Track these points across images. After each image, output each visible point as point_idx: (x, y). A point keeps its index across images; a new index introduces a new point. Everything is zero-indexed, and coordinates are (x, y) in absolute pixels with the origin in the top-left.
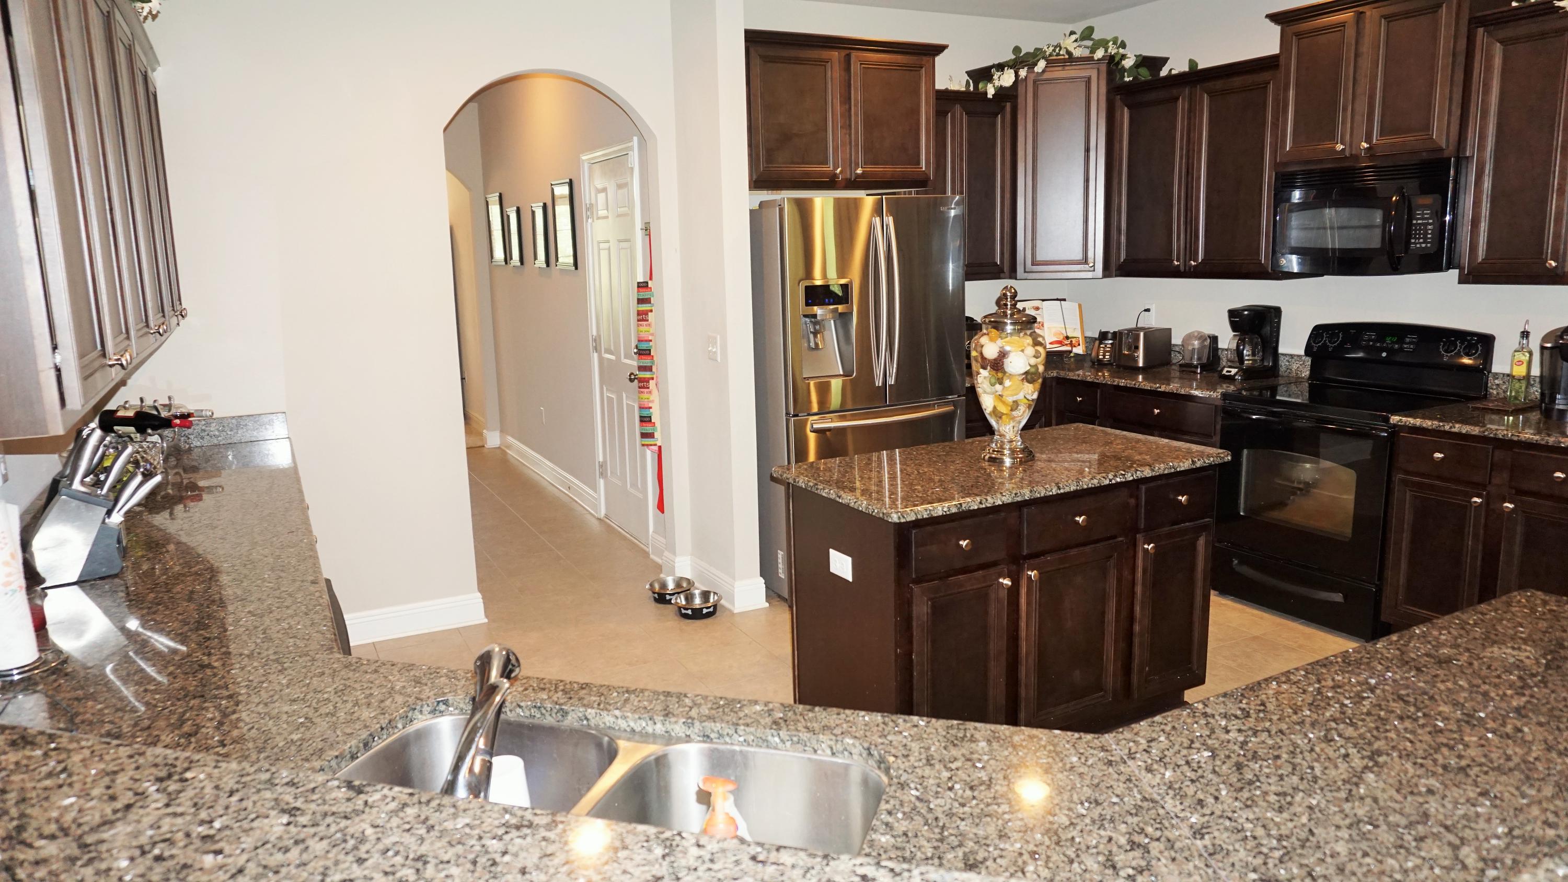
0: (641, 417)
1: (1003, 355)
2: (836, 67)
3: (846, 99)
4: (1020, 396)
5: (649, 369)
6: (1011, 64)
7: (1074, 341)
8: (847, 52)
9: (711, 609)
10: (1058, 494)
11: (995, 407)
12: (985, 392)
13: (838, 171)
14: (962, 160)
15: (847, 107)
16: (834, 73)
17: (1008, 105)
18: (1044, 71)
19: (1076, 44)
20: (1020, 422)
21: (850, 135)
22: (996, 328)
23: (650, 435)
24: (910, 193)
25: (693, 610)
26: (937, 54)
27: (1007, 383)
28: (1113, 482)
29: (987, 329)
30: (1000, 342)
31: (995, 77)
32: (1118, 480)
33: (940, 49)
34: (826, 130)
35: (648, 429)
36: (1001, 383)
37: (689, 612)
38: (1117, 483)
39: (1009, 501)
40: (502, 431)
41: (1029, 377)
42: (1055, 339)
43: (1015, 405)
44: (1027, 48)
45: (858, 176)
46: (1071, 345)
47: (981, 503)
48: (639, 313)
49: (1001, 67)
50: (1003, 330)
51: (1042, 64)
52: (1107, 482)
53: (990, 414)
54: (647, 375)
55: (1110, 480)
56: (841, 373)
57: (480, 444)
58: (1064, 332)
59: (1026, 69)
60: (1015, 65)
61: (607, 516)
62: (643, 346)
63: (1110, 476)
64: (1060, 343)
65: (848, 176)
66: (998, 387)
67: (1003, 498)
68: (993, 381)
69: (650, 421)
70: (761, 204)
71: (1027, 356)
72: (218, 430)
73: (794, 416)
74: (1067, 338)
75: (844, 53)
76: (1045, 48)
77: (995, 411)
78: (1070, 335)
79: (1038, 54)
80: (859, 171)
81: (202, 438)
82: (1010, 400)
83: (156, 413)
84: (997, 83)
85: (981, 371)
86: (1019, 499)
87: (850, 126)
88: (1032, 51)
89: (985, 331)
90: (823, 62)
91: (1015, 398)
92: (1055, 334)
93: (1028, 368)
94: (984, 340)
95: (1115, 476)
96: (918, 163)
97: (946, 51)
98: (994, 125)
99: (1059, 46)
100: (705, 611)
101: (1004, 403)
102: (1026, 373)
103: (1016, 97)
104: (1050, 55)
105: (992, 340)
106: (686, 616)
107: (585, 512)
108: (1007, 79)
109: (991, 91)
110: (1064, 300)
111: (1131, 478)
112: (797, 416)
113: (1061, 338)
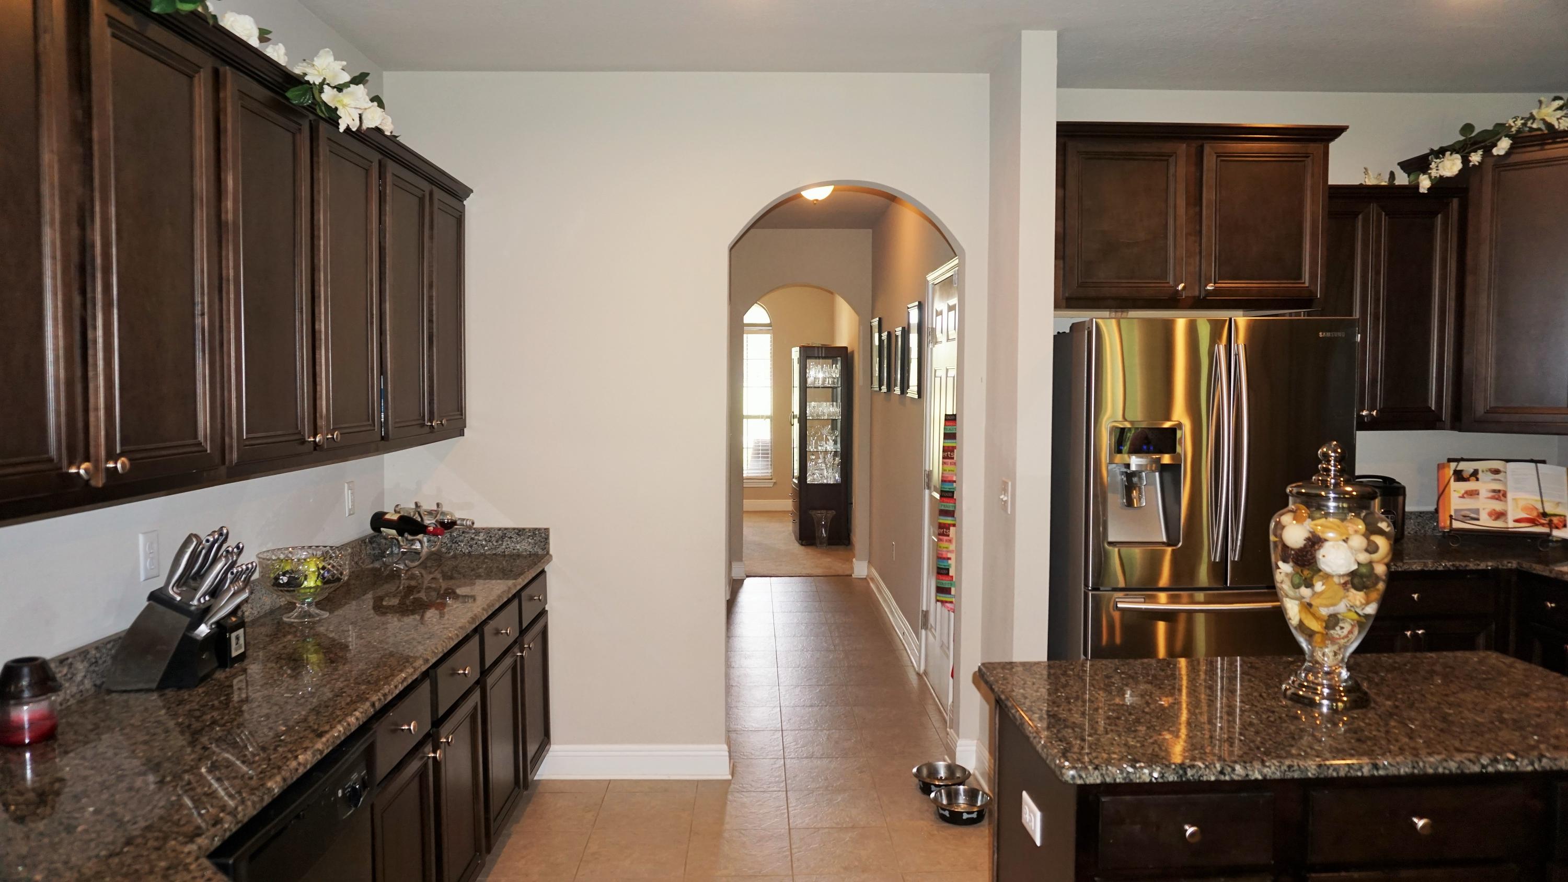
0: (938, 568)
1: (1315, 542)
2: (1182, 162)
3: (1196, 200)
4: (1341, 608)
5: (951, 514)
6: (1457, 147)
7: (1555, 520)
8: (1200, 142)
9: (974, 815)
10: (1373, 776)
11: (1301, 622)
12: (1287, 596)
13: (1180, 287)
14: (1378, 273)
15: (1197, 209)
16: (1181, 169)
17: (1455, 202)
18: (1509, 153)
19: (1559, 114)
20: (1346, 647)
21: (1200, 245)
22: (1308, 506)
23: (947, 591)
24: (1298, 314)
25: (951, 812)
26: (1332, 140)
27: (1319, 586)
28: (1490, 769)
29: (1294, 503)
30: (1309, 525)
31: (1433, 165)
32: (1501, 767)
33: (1335, 132)
34: (1166, 237)
35: (945, 583)
36: (1309, 585)
37: (947, 813)
38: (1498, 773)
39: (1278, 775)
40: (869, 562)
41: (1356, 581)
42: (1525, 516)
43: (1333, 621)
44: (1482, 124)
45: (1209, 293)
46: (1551, 525)
47: (1222, 772)
48: (945, 449)
49: (1440, 153)
50: (1320, 507)
51: (1503, 145)
52: (1476, 769)
53: (1295, 628)
54: (948, 520)
55: (1483, 766)
56: (1165, 540)
57: (848, 573)
58: (1539, 506)
59: (1480, 152)
60: (1463, 149)
61: (925, 673)
62: (947, 487)
63: (1484, 761)
64: (1533, 522)
65: (1197, 293)
66: (1305, 592)
67: (1265, 770)
68: (1297, 581)
69: (948, 574)
70: (1073, 327)
71: (1351, 548)
72: (486, 540)
73: (1094, 589)
74: (1544, 515)
75: (1195, 144)
76: (1511, 122)
77: (1301, 626)
78: (1549, 509)
79: (1500, 130)
80: (1210, 287)
81: (471, 546)
82: (1324, 612)
83: (419, 520)
84: (1434, 173)
85: (1280, 564)
86: (1296, 775)
87: (1200, 231)
88: (1490, 128)
89: (1291, 506)
90: (1164, 158)
91: (1331, 610)
92: (1525, 509)
93: (1355, 567)
94: (1286, 519)
95: (1495, 761)
96: (1299, 276)
97: (1344, 134)
98: (1430, 229)
99: (1532, 117)
100: (965, 816)
101: (1315, 616)
102: (1353, 574)
103: (1465, 191)
104: (1519, 131)
105: (1298, 519)
106: (943, 817)
107: (909, 664)
108: (1450, 166)
109: (1425, 183)
110: (1544, 462)
111: (1530, 768)
112: (1098, 589)
113: (1534, 514)
